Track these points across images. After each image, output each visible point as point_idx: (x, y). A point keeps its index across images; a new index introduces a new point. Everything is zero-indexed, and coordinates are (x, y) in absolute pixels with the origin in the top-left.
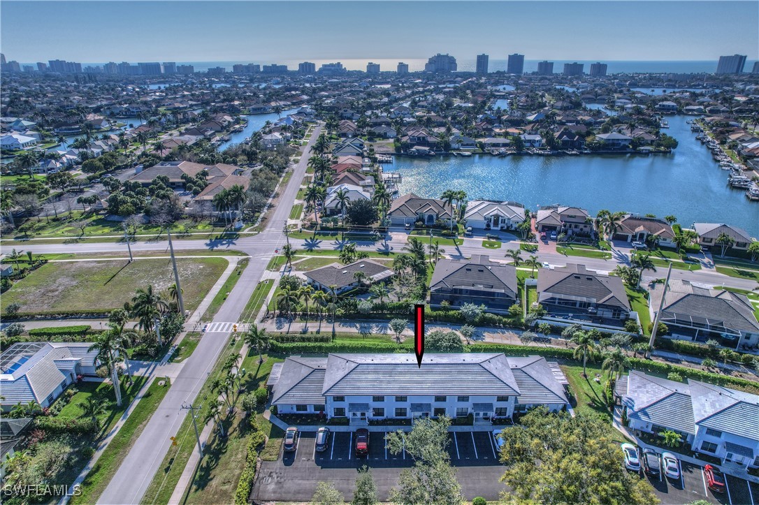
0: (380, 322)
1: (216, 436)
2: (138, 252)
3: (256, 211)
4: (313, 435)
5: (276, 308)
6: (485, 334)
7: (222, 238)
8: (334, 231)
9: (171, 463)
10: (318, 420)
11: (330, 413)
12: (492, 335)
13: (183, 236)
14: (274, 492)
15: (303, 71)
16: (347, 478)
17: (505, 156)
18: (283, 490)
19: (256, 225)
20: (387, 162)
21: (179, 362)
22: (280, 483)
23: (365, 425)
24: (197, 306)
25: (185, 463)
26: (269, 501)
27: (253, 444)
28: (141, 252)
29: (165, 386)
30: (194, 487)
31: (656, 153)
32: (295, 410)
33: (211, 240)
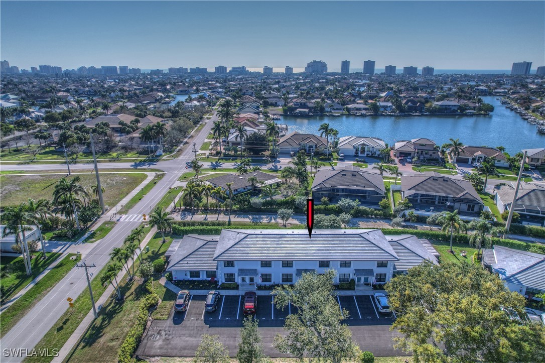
0: (270, 214)
1: (113, 300)
2: (77, 170)
3: (174, 146)
4: (204, 298)
5: (182, 205)
6: (360, 223)
7: (146, 161)
8: (234, 158)
9: (65, 323)
10: (210, 286)
11: (221, 279)
12: (365, 223)
13: (115, 160)
14: (161, 348)
15: (218, 72)
16: (234, 336)
17: (365, 116)
18: (170, 346)
19: (173, 154)
20: (277, 119)
21: (92, 242)
22: (168, 340)
23: (254, 289)
24: (116, 204)
25: (79, 323)
26: (154, 356)
27: (145, 304)
28: (79, 169)
29: (76, 260)
30: (82, 344)
31: (478, 115)
32: (188, 277)
33: (135, 163)
